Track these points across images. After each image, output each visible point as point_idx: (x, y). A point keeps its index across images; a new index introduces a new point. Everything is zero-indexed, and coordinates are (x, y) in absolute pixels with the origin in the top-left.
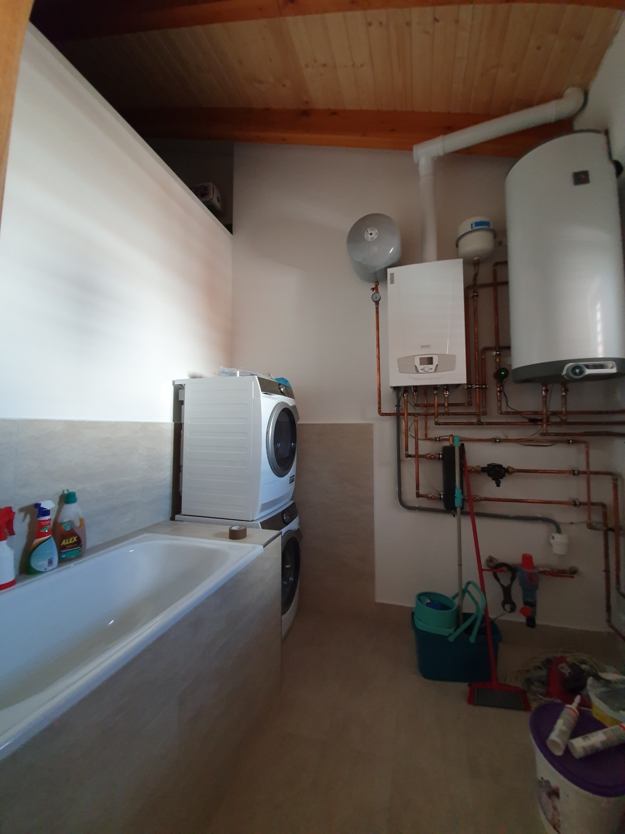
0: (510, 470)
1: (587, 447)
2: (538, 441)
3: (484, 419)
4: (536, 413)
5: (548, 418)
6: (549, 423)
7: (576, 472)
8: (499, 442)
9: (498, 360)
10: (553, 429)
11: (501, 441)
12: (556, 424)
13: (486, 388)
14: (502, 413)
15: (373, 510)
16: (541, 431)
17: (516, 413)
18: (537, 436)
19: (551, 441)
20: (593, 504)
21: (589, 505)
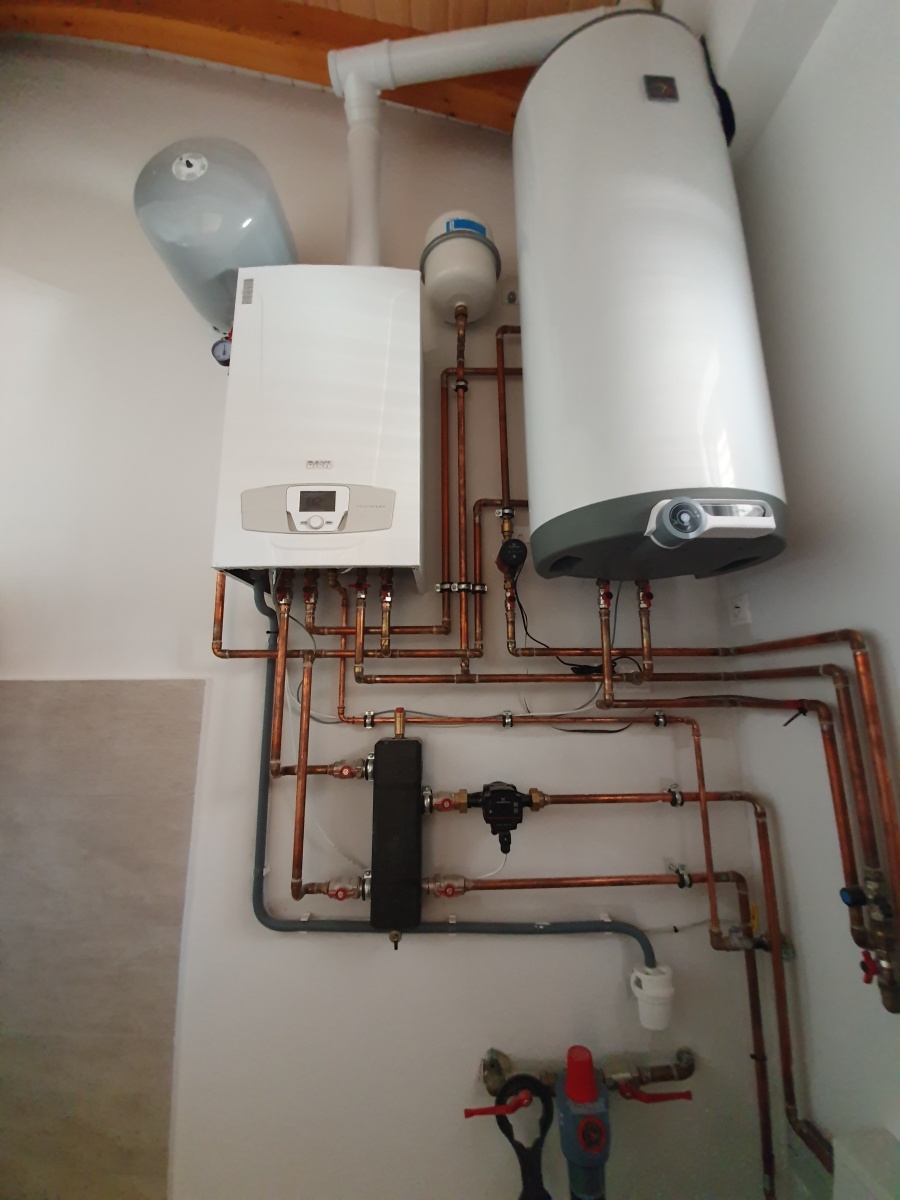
0: (536, 799)
1: (696, 733)
2: (594, 720)
3: (477, 668)
4: (587, 652)
5: (613, 664)
6: (616, 678)
7: (678, 796)
8: (512, 724)
9: (506, 528)
10: (625, 692)
11: (515, 721)
12: (629, 678)
13: (482, 592)
14: (515, 653)
15: (179, 938)
16: (600, 697)
17: (546, 651)
18: (592, 710)
19: (621, 720)
20: (719, 877)
21: (710, 879)
